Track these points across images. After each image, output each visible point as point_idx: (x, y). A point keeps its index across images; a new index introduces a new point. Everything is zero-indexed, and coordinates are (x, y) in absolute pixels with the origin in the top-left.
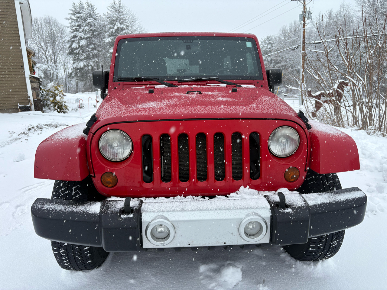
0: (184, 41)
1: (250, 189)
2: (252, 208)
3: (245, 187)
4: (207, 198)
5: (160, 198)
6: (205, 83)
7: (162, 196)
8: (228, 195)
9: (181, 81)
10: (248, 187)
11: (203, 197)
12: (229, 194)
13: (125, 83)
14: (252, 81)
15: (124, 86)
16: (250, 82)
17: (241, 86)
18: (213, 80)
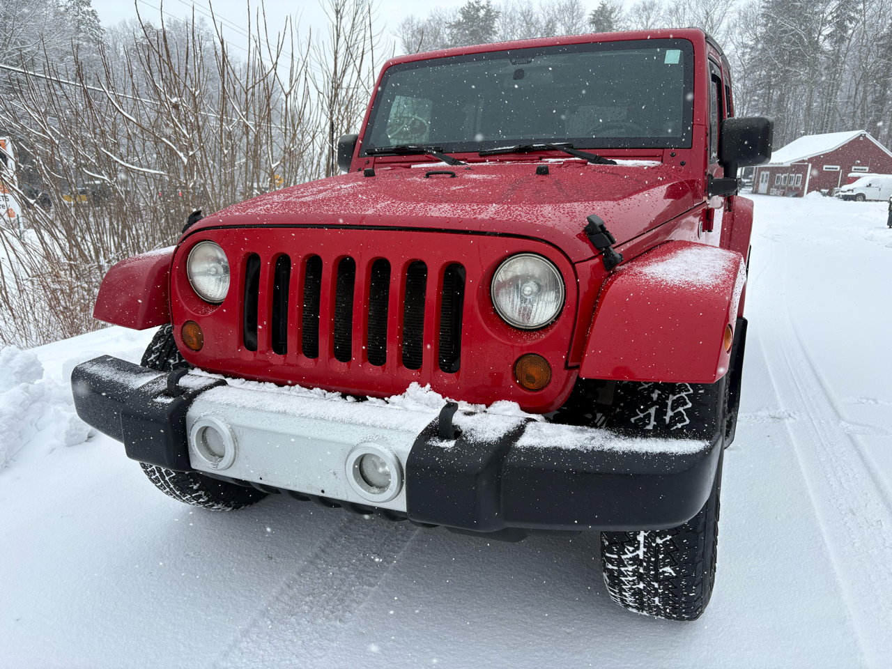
0: (514, 61)
1: (432, 393)
2: (373, 426)
3: (423, 385)
4: (350, 398)
5: (267, 384)
6: (537, 156)
7: (270, 382)
8: (386, 399)
9: (484, 153)
10: (428, 386)
11: (344, 396)
12: (389, 398)
13: (377, 160)
14: (659, 152)
15: (375, 165)
16: (650, 154)
17: (615, 163)
18: (554, 149)
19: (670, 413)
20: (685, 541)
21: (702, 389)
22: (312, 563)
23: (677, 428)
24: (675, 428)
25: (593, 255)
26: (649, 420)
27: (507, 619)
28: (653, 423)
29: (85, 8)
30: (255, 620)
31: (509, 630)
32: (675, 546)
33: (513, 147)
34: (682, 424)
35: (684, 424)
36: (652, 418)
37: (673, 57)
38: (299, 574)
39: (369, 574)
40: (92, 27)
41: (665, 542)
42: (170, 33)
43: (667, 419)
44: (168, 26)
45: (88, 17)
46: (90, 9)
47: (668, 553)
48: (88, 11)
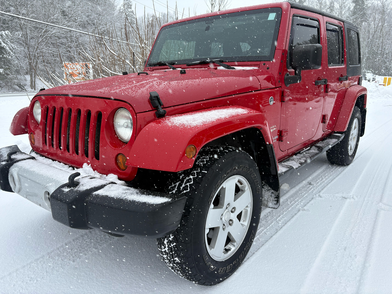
0: (207, 22)
1: (90, 168)
3: (88, 165)
10: (90, 165)
16: (256, 64)
17: (234, 68)
19: (183, 186)
20: (181, 247)
21: (200, 176)
22: (82, 236)
23: (184, 193)
24: (183, 192)
25: (151, 109)
26: (175, 188)
27: (136, 272)
28: (176, 189)
29: (130, 10)
30: (44, 256)
31: (133, 276)
32: (177, 248)
33: (199, 62)
34: (186, 191)
35: (187, 191)
36: (176, 187)
37: (272, 16)
38: (73, 240)
39: (100, 244)
40: (132, 18)
41: (174, 246)
42: (162, 18)
43: (182, 188)
44: (161, 15)
45: (130, 13)
46: (131, 10)
47: (176, 252)
48: (131, 11)
